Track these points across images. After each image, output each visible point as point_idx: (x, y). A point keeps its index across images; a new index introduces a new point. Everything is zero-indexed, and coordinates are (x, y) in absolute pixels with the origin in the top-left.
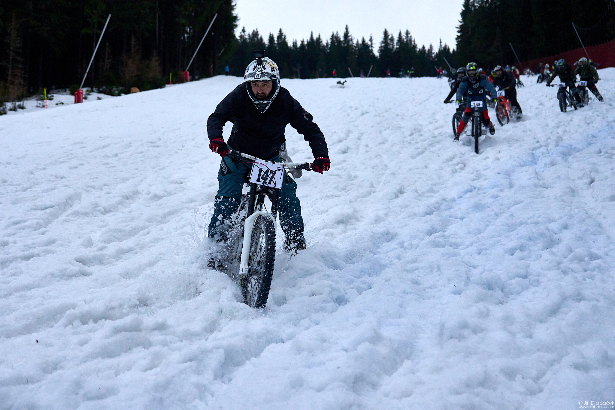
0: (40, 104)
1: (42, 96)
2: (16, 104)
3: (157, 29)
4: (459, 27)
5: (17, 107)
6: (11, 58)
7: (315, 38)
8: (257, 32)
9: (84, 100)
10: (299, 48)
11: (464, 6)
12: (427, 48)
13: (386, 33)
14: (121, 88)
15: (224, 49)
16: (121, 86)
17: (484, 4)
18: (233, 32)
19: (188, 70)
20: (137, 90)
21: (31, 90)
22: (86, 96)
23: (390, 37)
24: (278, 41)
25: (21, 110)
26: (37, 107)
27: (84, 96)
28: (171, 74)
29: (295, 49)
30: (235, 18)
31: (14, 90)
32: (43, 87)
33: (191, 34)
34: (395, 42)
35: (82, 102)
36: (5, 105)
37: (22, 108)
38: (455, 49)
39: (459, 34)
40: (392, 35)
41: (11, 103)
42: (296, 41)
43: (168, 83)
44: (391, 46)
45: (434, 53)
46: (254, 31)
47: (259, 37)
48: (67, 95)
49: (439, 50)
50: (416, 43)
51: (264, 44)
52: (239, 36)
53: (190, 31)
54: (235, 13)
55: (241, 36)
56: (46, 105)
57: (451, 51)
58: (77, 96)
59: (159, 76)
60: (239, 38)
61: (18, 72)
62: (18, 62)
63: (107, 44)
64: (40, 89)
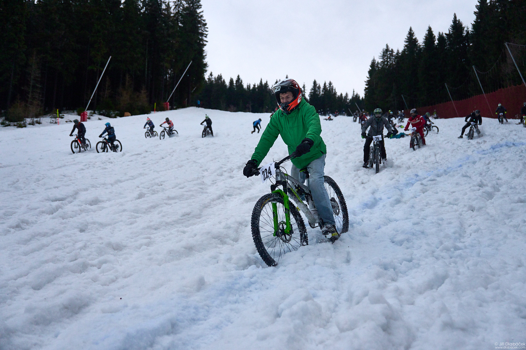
0: (53, 121)
1: (55, 115)
2: (34, 120)
3: (146, 69)
4: (366, 81)
5: (35, 122)
6: (31, 84)
7: (264, 82)
8: (221, 76)
9: (88, 120)
10: (251, 90)
11: (371, 66)
12: (344, 95)
13: (315, 82)
14: (117, 112)
15: (196, 88)
17: (385, 66)
18: (204, 75)
19: (169, 102)
20: (129, 114)
21: (46, 110)
22: (90, 117)
23: (318, 86)
24: (236, 83)
25: (38, 124)
26: (51, 123)
27: (88, 117)
28: (155, 104)
29: (248, 90)
30: (206, 65)
31: (33, 109)
32: (57, 108)
33: (172, 75)
34: (321, 89)
35: (86, 121)
36: (25, 120)
37: (39, 123)
38: (364, 97)
39: (367, 87)
40: (319, 85)
41: (31, 119)
42: (250, 84)
43: (153, 110)
44: (318, 92)
45: (349, 99)
46: (219, 75)
47: (223, 80)
48: (75, 115)
49: (352, 97)
50: (336, 91)
51: (226, 86)
52: (208, 79)
53: (171, 72)
54: (205, 61)
55: (209, 79)
56: (58, 122)
57: (361, 98)
58: (82, 116)
59: (146, 104)
60: (207, 80)
61: (36, 96)
62: (37, 88)
63: (108, 78)
64: (54, 109)
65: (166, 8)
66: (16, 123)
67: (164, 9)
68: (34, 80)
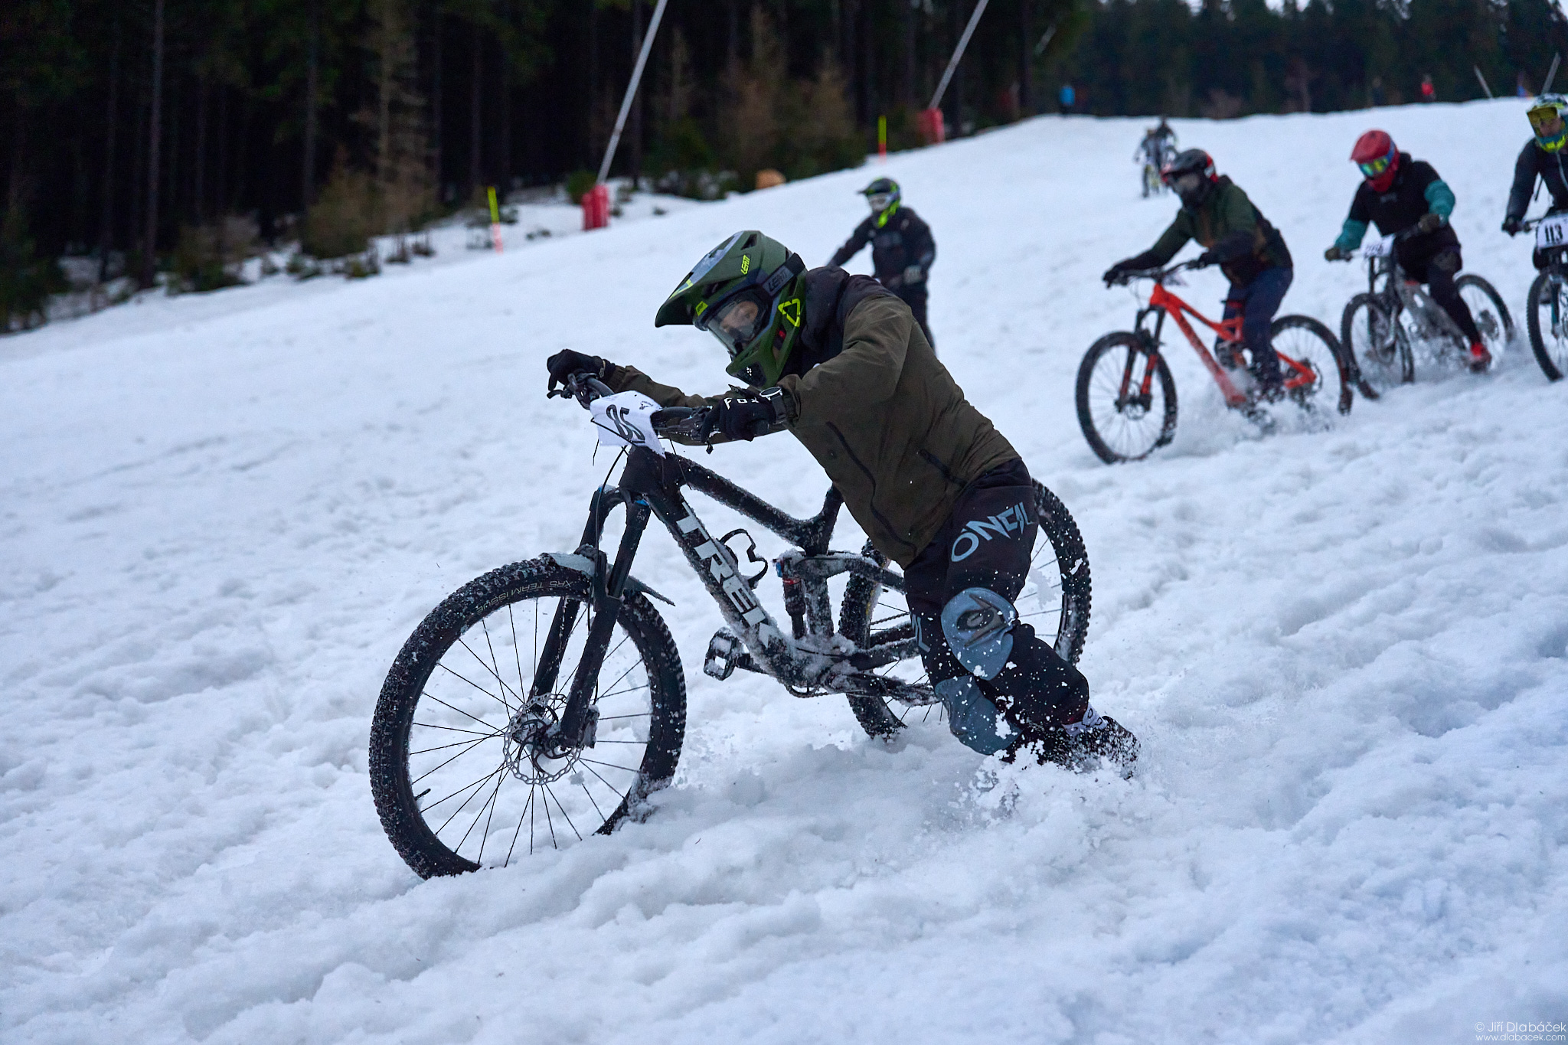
0: (477, 238)
1: (482, 212)
2: (405, 241)
5: (410, 251)
6: (385, 97)
9: (612, 221)
14: (725, 176)
15: (1050, 31)
16: (729, 167)
19: (939, 106)
20: (776, 177)
22: (619, 206)
25: (421, 260)
26: (471, 247)
27: (611, 207)
28: (882, 124)
31: (398, 199)
32: (487, 184)
35: (606, 225)
36: (373, 246)
37: (425, 252)
41: (392, 239)
43: (877, 150)
48: (559, 203)
56: (498, 242)
58: (591, 208)
59: (845, 129)
61: (408, 142)
62: (407, 109)
63: (678, 36)
64: (478, 190)
66: (340, 263)
68: (395, 77)
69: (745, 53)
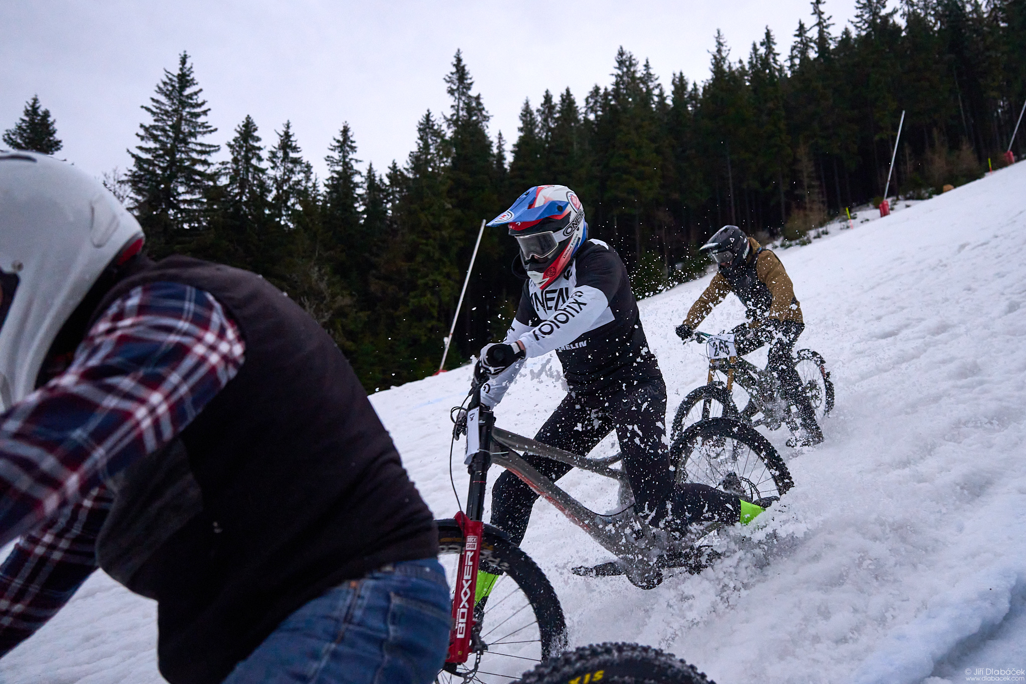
0: (844, 225)
1: (844, 217)
2: (818, 231)
3: (962, 112)
5: (821, 233)
6: (805, 184)
9: (891, 212)
14: (931, 189)
16: (931, 186)
19: (1011, 150)
20: (950, 186)
21: (832, 213)
22: (892, 206)
26: (842, 229)
27: (890, 207)
28: (989, 160)
31: (815, 217)
32: (844, 207)
35: (889, 214)
36: (808, 234)
37: (826, 233)
41: (814, 230)
43: (989, 171)
48: (871, 209)
53: (1003, 104)
56: (851, 226)
58: (882, 209)
59: (974, 165)
61: (815, 197)
62: (813, 187)
63: (906, 144)
64: (842, 209)
65: (974, 8)
67: (970, 13)
68: (808, 177)
69: (932, 146)
